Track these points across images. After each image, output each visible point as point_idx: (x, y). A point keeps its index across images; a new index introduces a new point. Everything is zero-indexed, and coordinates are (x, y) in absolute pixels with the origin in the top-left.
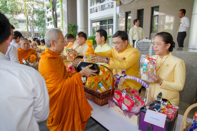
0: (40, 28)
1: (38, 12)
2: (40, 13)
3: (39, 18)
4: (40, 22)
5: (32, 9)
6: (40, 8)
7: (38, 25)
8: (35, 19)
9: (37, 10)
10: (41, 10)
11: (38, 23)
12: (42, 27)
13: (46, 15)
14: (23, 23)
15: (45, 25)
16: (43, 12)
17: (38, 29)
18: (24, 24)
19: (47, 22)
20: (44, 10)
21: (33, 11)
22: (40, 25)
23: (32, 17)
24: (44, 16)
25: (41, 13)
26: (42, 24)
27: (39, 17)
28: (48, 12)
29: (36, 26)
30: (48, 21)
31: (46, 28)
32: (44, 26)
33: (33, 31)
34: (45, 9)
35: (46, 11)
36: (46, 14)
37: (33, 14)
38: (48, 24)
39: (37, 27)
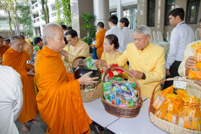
0: (25, 26)
1: (21, 8)
2: (24, 9)
3: (24, 15)
4: (25, 19)
5: (15, 3)
6: (24, 2)
7: (23, 22)
8: (19, 16)
9: (20, 5)
10: (25, 5)
11: (23, 20)
12: (28, 25)
13: (31, 11)
14: (4, 20)
15: (31, 22)
16: (28, 8)
17: (23, 26)
18: (5, 22)
19: (33, 19)
20: (29, 6)
21: (16, 7)
22: (26, 22)
23: (15, 13)
24: (29, 13)
25: (26, 8)
26: (28, 21)
27: (23, 13)
28: (34, 7)
29: (21, 23)
30: (35, 17)
31: (32, 26)
32: (30, 24)
33: (18, 30)
34: (29, 4)
35: (31, 7)
36: (32, 9)
37: (16, 10)
38: (35, 21)
39: (22, 25)
